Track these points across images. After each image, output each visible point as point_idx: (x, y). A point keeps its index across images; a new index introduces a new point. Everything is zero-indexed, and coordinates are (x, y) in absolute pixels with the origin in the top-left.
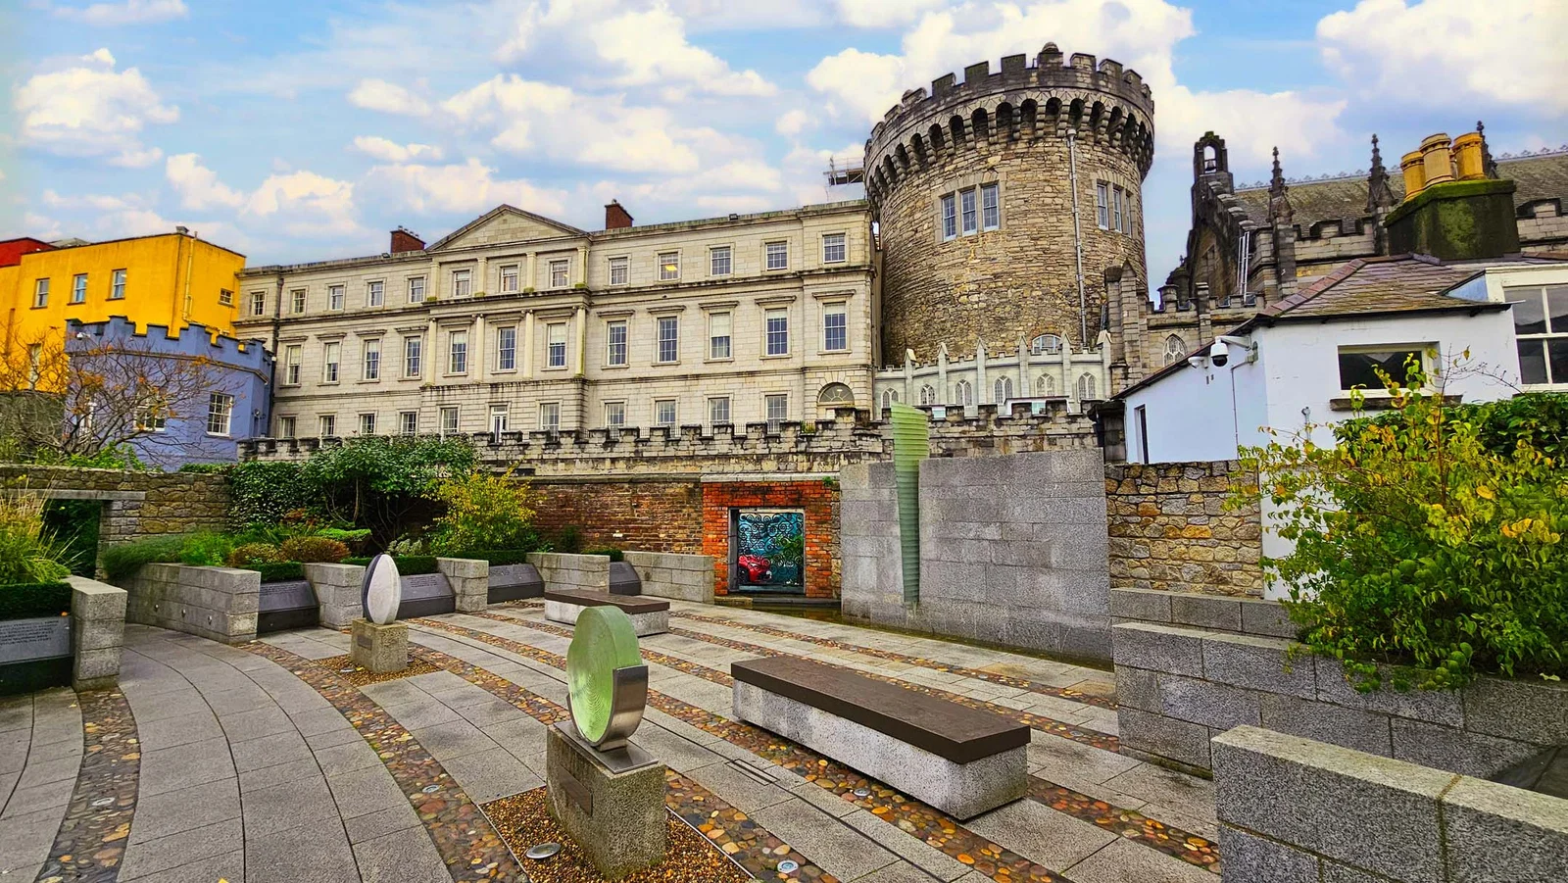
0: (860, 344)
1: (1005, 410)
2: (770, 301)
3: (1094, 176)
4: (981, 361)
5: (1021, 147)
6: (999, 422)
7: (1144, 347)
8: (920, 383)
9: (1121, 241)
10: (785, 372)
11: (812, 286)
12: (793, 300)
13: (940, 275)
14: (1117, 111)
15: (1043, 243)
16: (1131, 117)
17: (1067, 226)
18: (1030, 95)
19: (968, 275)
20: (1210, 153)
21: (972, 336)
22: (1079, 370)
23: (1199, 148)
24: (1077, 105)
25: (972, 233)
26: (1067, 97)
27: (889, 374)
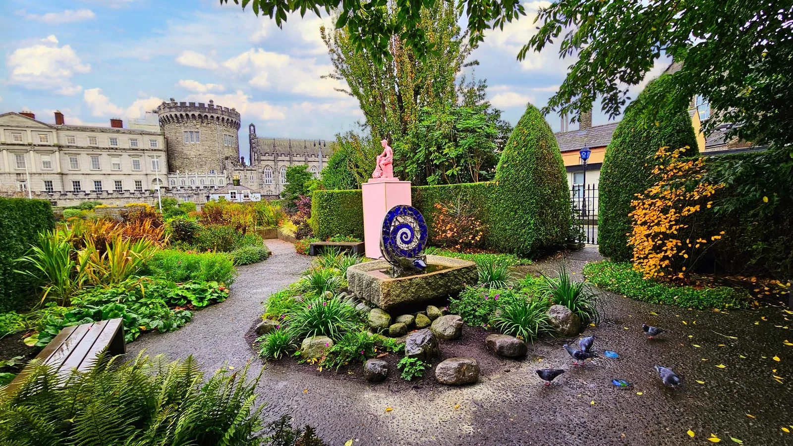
0: (164, 169)
1: (202, 188)
2: (133, 155)
3: (223, 133)
4: (196, 175)
5: (205, 124)
6: (200, 190)
7: (233, 174)
8: (181, 179)
9: (230, 148)
10: (141, 175)
11: (147, 153)
12: (141, 156)
13: (185, 152)
14: (228, 119)
15: (211, 148)
16: (232, 120)
17: (217, 145)
18: (206, 114)
19: (192, 153)
20: (252, 128)
21: (194, 168)
22: (219, 178)
23: (250, 126)
24: (218, 118)
25: (193, 143)
26: (215, 116)
27: (172, 176)
